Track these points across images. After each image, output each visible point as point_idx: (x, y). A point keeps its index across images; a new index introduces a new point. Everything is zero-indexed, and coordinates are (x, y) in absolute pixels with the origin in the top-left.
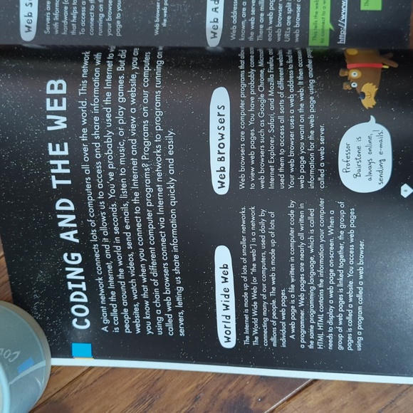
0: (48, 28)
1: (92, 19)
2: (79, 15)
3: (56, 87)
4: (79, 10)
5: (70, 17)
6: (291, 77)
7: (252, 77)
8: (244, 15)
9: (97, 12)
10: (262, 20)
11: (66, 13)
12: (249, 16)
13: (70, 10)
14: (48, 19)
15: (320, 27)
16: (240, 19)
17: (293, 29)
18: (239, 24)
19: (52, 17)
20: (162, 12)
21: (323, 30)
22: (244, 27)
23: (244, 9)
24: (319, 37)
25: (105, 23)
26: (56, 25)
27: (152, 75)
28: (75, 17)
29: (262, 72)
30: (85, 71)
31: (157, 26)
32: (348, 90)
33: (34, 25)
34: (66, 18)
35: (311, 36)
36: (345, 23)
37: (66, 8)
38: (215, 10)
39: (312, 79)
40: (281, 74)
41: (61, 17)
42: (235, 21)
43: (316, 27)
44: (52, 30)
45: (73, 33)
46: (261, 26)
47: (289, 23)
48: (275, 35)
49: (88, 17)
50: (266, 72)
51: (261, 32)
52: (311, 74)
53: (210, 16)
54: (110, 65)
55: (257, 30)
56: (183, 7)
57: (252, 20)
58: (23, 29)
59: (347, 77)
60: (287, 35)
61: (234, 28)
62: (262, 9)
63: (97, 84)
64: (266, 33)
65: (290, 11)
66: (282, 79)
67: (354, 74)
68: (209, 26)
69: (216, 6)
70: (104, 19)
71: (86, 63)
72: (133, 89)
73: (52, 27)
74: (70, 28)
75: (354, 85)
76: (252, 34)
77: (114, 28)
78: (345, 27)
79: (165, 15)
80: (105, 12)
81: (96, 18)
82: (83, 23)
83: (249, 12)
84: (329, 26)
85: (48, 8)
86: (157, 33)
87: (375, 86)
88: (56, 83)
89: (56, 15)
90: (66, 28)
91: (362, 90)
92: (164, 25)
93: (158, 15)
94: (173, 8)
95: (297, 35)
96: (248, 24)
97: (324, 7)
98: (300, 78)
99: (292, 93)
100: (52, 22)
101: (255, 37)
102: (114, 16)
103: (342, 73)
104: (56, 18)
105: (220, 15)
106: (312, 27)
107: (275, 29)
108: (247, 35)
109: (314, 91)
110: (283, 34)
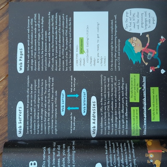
0: (28, 132)
1: (45, 128)
2: (40, 127)
3: (33, 164)
4: (40, 125)
5: (36, 127)
6: (126, 158)
7: (111, 158)
8: (105, 125)
9: (47, 125)
10: (112, 126)
11: (35, 126)
12: (107, 125)
13: (36, 125)
14: (28, 128)
15: (136, 129)
16: (104, 126)
17: (125, 130)
18: (103, 128)
19: (29, 127)
20: (73, 124)
21: (137, 130)
22: (105, 129)
23: (105, 122)
24: (136, 132)
25: (51, 129)
26: (31, 131)
27: (71, 158)
28: (38, 127)
29: (115, 155)
30: (44, 157)
31: (71, 130)
32: (149, 163)
33: (22, 131)
34: (35, 128)
35: (132, 132)
36: (146, 127)
37: (35, 124)
38: (94, 123)
39: (135, 158)
40: (122, 156)
41: (33, 128)
42: (102, 127)
43: (134, 129)
44: (30, 132)
45: (38, 133)
46: (112, 129)
47: (123, 127)
48: (118, 132)
49: (44, 127)
50: (116, 155)
51: (112, 131)
52: (134, 156)
53: (92, 125)
54: (54, 154)
55: (111, 131)
56: (81, 122)
57: (109, 127)
58: (18, 132)
59: (148, 157)
60: (123, 132)
61: (102, 130)
62: (112, 122)
63: (49, 163)
64: (114, 131)
65: (123, 123)
66: (123, 159)
67: (151, 156)
68: (92, 129)
69: (94, 121)
70: (50, 128)
71: (44, 153)
72: (64, 165)
73: (29, 131)
74: (37, 132)
75: (151, 161)
76: (109, 132)
77: (54, 131)
78: (146, 128)
79: (74, 126)
80: (51, 125)
81: (47, 127)
82: (42, 130)
83: (107, 123)
84: (139, 128)
85: (28, 124)
86: (71, 133)
87: (160, 161)
88: (33, 163)
89: (31, 126)
90: (35, 131)
91: (155, 163)
92: (74, 129)
93: (71, 125)
94: (77, 123)
95: (127, 132)
96: (107, 128)
97: (137, 121)
98: (130, 158)
99: (127, 165)
100: (29, 129)
101: (110, 133)
102: (54, 126)
103: (146, 155)
104: (31, 128)
105: (96, 125)
106: (132, 129)
107: (118, 130)
108: (107, 132)
109: (136, 164)
110: (121, 132)
